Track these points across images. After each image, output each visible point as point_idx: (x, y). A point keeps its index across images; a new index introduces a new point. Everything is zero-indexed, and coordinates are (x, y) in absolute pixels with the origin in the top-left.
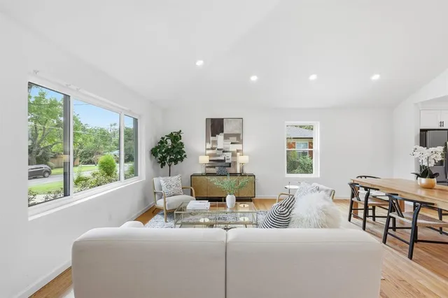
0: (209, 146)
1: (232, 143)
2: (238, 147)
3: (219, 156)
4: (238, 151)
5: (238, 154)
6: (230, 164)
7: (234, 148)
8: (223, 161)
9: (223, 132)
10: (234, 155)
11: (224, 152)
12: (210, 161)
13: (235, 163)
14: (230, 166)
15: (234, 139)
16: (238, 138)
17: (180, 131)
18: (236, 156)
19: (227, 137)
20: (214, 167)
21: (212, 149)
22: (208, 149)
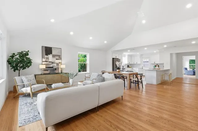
0: (44, 60)
1: (56, 59)
2: (60, 61)
3: (50, 65)
4: (59, 63)
5: (60, 64)
6: (56, 69)
7: (57, 61)
8: (53, 67)
9: (52, 54)
10: (58, 64)
11: (52, 63)
12: (46, 67)
13: (58, 68)
14: (56, 70)
15: (58, 57)
16: (59, 57)
17: (28, 51)
18: (59, 65)
19: (54, 56)
20: (47, 70)
21: (46, 61)
22: (44, 62)
